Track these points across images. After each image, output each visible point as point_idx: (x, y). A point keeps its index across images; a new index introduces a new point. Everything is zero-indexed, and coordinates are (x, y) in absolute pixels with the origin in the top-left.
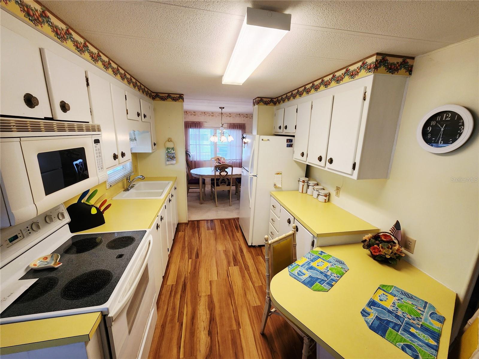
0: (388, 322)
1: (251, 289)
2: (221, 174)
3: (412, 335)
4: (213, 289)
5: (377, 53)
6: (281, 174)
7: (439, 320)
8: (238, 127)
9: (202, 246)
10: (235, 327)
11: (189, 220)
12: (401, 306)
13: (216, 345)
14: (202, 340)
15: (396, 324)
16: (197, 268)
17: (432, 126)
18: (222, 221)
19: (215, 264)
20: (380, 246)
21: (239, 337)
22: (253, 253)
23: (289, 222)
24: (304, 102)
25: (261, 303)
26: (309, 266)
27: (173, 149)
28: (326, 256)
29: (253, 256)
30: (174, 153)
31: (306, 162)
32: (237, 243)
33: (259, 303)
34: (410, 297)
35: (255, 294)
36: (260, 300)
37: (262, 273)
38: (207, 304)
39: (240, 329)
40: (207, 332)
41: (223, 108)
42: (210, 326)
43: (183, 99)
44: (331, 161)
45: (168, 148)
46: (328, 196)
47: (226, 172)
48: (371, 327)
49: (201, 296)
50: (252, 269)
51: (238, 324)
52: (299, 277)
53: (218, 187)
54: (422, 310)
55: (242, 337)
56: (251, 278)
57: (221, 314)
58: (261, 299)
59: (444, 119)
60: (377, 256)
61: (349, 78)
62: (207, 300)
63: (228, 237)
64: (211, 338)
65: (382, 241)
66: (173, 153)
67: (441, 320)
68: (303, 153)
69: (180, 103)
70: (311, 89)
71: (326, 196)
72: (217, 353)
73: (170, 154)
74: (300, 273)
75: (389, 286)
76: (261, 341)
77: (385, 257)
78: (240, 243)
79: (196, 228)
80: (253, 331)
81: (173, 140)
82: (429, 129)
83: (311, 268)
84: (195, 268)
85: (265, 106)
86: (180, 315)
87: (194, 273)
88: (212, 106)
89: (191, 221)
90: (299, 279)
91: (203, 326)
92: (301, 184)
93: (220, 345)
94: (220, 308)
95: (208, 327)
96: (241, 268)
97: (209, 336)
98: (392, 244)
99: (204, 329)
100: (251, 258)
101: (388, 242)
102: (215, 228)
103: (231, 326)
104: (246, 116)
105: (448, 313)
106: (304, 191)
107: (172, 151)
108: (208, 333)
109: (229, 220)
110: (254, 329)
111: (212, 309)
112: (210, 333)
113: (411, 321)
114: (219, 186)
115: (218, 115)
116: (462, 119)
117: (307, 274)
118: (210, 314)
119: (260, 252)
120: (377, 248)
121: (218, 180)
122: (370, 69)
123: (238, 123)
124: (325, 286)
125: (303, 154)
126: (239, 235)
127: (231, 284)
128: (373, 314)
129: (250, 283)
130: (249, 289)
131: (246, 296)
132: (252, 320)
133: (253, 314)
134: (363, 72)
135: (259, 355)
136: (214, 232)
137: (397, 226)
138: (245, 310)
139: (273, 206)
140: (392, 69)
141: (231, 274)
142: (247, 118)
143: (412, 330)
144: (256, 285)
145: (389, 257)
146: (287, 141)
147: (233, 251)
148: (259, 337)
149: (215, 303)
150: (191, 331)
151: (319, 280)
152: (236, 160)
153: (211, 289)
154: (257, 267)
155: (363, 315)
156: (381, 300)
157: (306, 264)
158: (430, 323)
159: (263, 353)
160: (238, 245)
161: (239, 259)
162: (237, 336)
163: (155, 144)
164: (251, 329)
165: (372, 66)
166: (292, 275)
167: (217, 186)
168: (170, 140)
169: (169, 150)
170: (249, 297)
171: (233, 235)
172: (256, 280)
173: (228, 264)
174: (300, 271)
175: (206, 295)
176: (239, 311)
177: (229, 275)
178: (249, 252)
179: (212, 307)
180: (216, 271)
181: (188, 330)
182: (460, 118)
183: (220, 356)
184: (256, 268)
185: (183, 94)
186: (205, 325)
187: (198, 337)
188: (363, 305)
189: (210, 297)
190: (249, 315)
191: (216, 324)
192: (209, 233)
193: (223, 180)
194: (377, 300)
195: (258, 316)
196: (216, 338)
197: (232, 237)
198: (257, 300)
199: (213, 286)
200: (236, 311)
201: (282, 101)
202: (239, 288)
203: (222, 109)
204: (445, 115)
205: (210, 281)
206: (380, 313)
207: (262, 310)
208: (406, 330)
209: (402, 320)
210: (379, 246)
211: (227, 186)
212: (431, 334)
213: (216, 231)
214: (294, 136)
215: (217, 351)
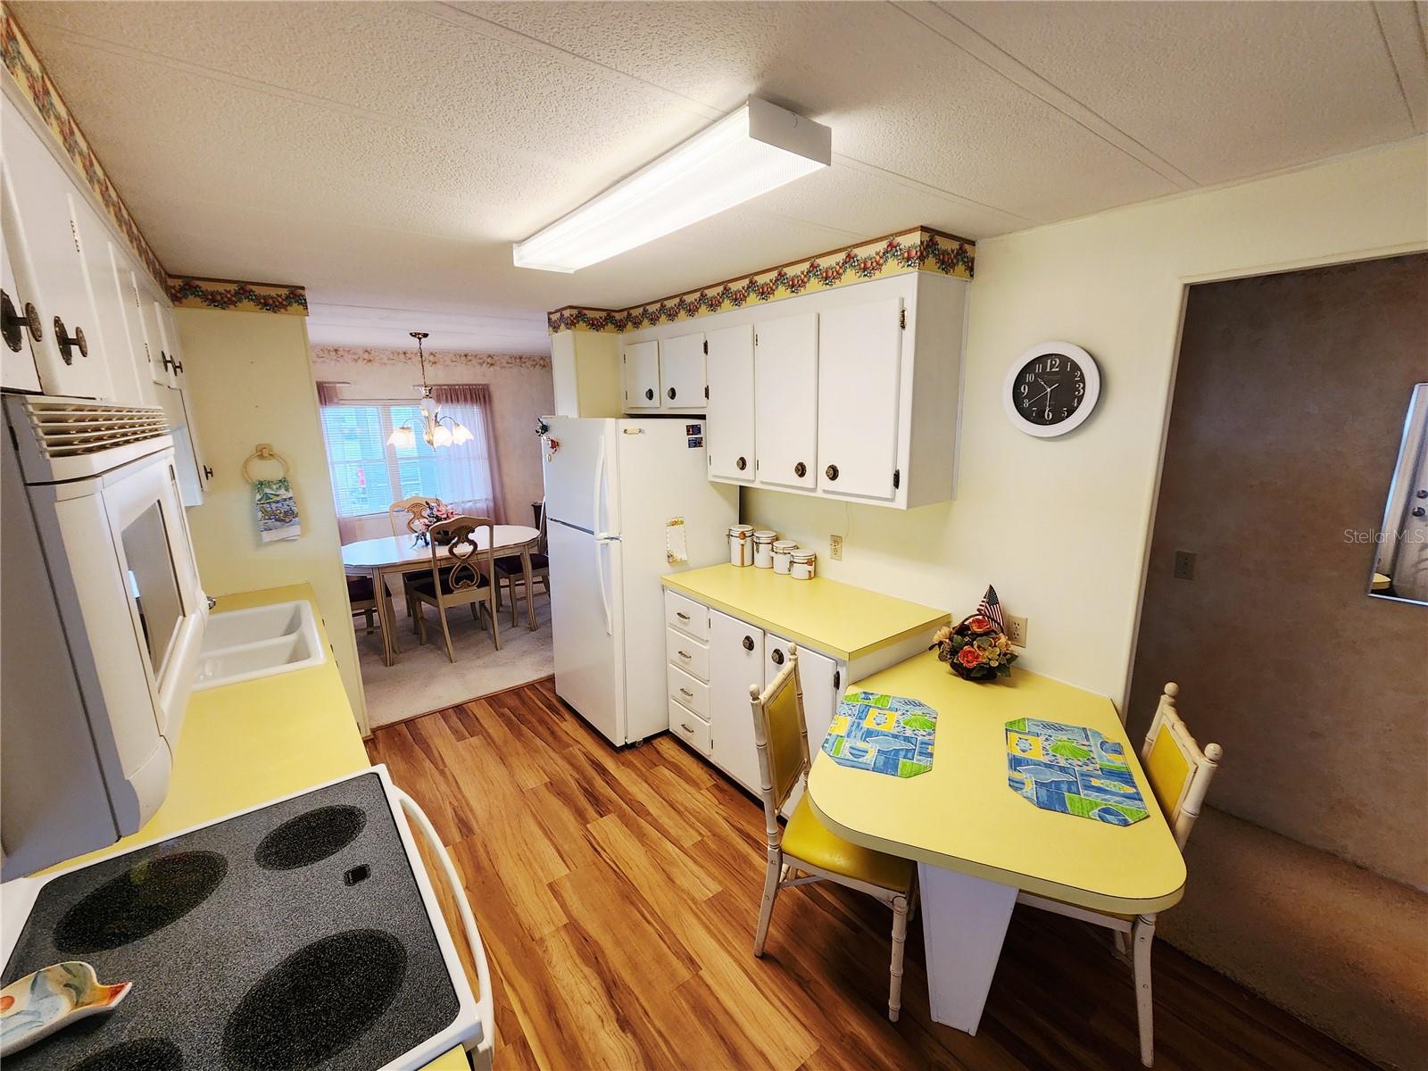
0: (1058, 783)
1: (679, 861)
2: (456, 551)
3: (1099, 790)
4: (569, 903)
5: (922, 227)
6: (682, 522)
7: (1115, 751)
8: (469, 397)
9: (468, 795)
10: (684, 973)
11: (374, 726)
12: (1057, 749)
13: (657, 1045)
14: (611, 1052)
15: (1069, 783)
16: (486, 863)
17: (1029, 384)
18: (494, 700)
19: (540, 832)
20: (975, 647)
21: (708, 992)
22: (639, 766)
23: (749, 644)
24: (726, 325)
25: (720, 883)
26: (863, 731)
27: (283, 483)
28: (878, 699)
29: (641, 772)
30: (290, 498)
31: (753, 481)
32: (575, 750)
33: (716, 888)
34: (1059, 728)
35: (695, 868)
36: (714, 878)
37: (686, 808)
38: (573, 952)
39: (701, 973)
40: (615, 1026)
41: (426, 335)
42: (614, 1006)
43: (305, 305)
44: (834, 473)
45: (261, 483)
46: (812, 561)
47: (472, 543)
48: (1041, 805)
49: (541, 938)
50: (654, 807)
51: (691, 962)
52: (860, 760)
53: (448, 597)
54: (1087, 743)
55: (715, 987)
56: (664, 833)
57: (630, 958)
58: (717, 874)
59: (1048, 370)
60: (975, 668)
61: (858, 275)
62: (568, 941)
63: (538, 742)
64: (635, 1035)
65: (975, 636)
66: (285, 500)
67: (1118, 750)
68: (742, 459)
69: (297, 318)
70: (748, 294)
71: (809, 563)
72: (672, 1061)
73: (274, 506)
74: (858, 753)
75: (1019, 721)
76: (765, 972)
77: (990, 666)
78: (584, 750)
79: (412, 746)
80: (736, 960)
81: (276, 451)
82: (1025, 390)
83: (869, 734)
84: (478, 868)
85: (593, 334)
86: (503, 1020)
87: (483, 883)
88: (388, 331)
89: (380, 728)
90: (863, 766)
91: (594, 1014)
92: (736, 543)
93: (669, 1039)
94: (618, 943)
95: (612, 1012)
96: (623, 817)
97: (626, 1034)
98: (994, 635)
99: (603, 1021)
100: (640, 780)
101: (987, 634)
102: (482, 726)
103: (673, 975)
104: (489, 360)
105: (1118, 734)
106: (748, 561)
107: (282, 492)
108: (618, 1028)
109: (516, 692)
110: (738, 956)
111: (596, 958)
112: (624, 1023)
113: (1085, 768)
114: (451, 592)
115: (389, 359)
116: (1080, 370)
117: (872, 751)
118: (599, 975)
119: (654, 757)
120: (970, 652)
121: (444, 572)
122: (908, 259)
123: (466, 385)
124: (919, 760)
125: (743, 463)
126: (569, 726)
127: (613, 866)
128: (1029, 780)
129: (669, 846)
130: (673, 863)
131: (673, 882)
132: (719, 936)
133: (716, 920)
134: (892, 265)
135: (778, 1010)
136: (485, 738)
137: (992, 597)
138: (690, 918)
139: (679, 614)
140: (946, 264)
141: (601, 843)
142: (491, 368)
143: (1095, 782)
144: (687, 844)
145: (997, 664)
146: (688, 431)
147: (577, 776)
148: (757, 969)
149: (597, 939)
150: (564, 1049)
151: (902, 753)
152: (475, 502)
153: (563, 906)
154: (666, 798)
155: (1016, 789)
156: (1024, 751)
157: (854, 728)
158: (1109, 760)
159: (784, 1001)
160: (582, 758)
161: (607, 794)
162: (703, 991)
163: (208, 473)
164: (728, 960)
165: (913, 253)
166: (841, 761)
167: (444, 593)
168: (263, 453)
169: (267, 491)
170: (682, 881)
171: (553, 733)
172: (680, 832)
173: (579, 819)
174: (851, 748)
175: (558, 930)
176: (675, 929)
177: (597, 847)
178: (623, 764)
179: (594, 954)
180: (553, 850)
181: (555, 1051)
182: (1075, 367)
183: (683, 1065)
184: (664, 802)
185: (303, 288)
186: (599, 1011)
187: (593, 1051)
188: (1004, 771)
189: (573, 928)
190: (707, 928)
191: (631, 992)
192: (471, 749)
193: (465, 569)
194: (1019, 754)
195: (730, 919)
196: (649, 1026)
197: (550, 739)
198: (708, 881)
199: (565, 895)
200: (666, 933)
201: (646, 322)
202: (644, 869)
203: (420, 339)
204: (1049, 361)
205: (551, 886)
206: (1037, 773)
207: (733, 900)
208: (1089, 787)
209: (1071, 771)
210: (972, 646)
211: (478, 587)
212: (1119, 777)
213: (490, 737)
214: (703, 417)
215: (667, 1057)
